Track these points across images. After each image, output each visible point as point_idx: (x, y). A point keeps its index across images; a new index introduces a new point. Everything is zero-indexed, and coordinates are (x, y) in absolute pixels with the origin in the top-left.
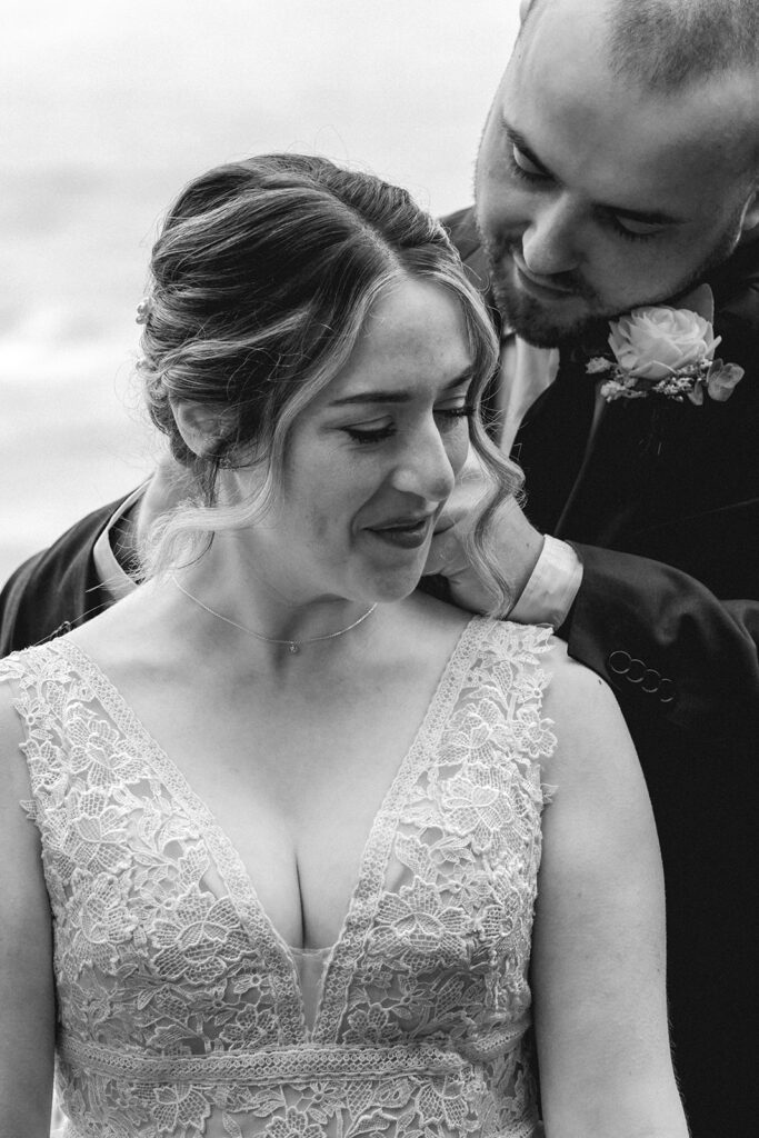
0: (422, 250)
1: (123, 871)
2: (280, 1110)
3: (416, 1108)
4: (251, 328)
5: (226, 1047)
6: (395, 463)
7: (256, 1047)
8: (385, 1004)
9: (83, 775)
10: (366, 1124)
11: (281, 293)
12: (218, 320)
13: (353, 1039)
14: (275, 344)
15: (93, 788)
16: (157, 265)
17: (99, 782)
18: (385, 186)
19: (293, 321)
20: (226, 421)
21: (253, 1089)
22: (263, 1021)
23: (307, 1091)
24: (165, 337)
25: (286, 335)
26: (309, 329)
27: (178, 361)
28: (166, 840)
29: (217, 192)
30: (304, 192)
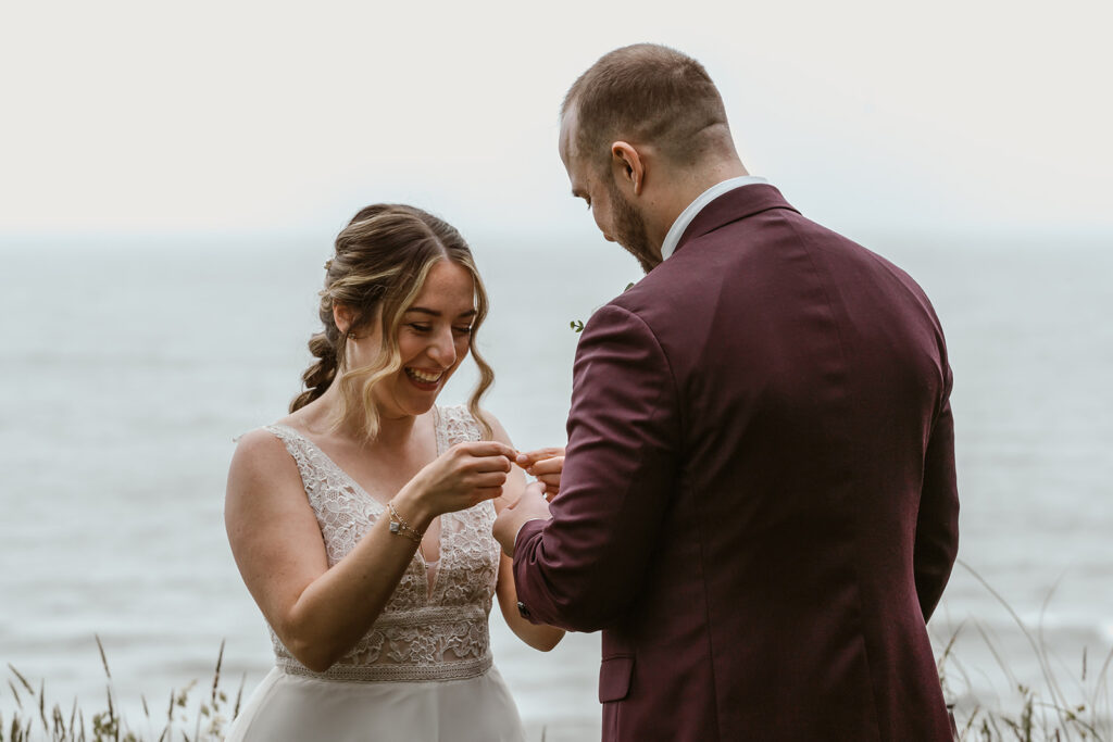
0: (460, 251)
1: (352, 526)
2: (416, 639)
3: (469, 637)
4: (374, 271)
5: (394, 609)
6: (428, 344)
7: (406, 609)
8: (461, 586)
9: (325, 481)
10: (451, 643)
11: (391, 258)
12: (359, 268)
13: (448, 604)
14: (383, 281)
15: (331, 488)
16: (338, 241)
17: (333, 484)
18: (447, 224)
19: (392, 271)
20: (356, 315)
21: (405, 629)
22: (411, 597)
23: (428, 629)
24: (335, 275)
25: (389, 277)
26: (400, 276)
27: (339, 285)
28: (368, 514)
29: (371, 213)
30: (409, 216)
